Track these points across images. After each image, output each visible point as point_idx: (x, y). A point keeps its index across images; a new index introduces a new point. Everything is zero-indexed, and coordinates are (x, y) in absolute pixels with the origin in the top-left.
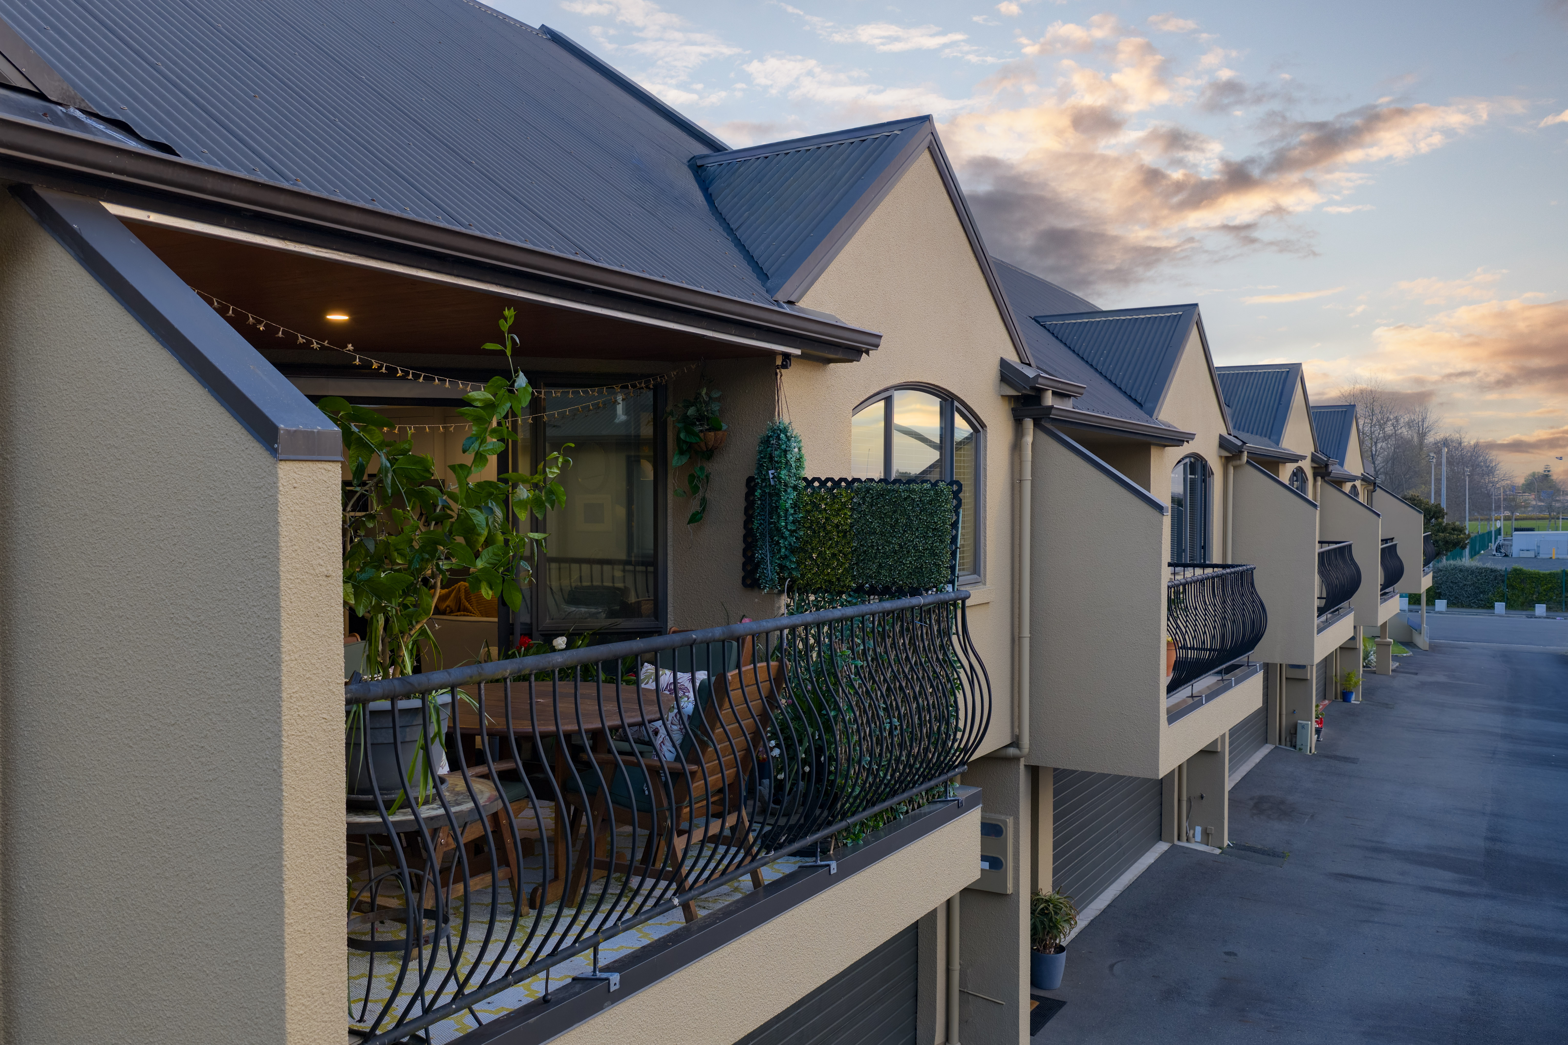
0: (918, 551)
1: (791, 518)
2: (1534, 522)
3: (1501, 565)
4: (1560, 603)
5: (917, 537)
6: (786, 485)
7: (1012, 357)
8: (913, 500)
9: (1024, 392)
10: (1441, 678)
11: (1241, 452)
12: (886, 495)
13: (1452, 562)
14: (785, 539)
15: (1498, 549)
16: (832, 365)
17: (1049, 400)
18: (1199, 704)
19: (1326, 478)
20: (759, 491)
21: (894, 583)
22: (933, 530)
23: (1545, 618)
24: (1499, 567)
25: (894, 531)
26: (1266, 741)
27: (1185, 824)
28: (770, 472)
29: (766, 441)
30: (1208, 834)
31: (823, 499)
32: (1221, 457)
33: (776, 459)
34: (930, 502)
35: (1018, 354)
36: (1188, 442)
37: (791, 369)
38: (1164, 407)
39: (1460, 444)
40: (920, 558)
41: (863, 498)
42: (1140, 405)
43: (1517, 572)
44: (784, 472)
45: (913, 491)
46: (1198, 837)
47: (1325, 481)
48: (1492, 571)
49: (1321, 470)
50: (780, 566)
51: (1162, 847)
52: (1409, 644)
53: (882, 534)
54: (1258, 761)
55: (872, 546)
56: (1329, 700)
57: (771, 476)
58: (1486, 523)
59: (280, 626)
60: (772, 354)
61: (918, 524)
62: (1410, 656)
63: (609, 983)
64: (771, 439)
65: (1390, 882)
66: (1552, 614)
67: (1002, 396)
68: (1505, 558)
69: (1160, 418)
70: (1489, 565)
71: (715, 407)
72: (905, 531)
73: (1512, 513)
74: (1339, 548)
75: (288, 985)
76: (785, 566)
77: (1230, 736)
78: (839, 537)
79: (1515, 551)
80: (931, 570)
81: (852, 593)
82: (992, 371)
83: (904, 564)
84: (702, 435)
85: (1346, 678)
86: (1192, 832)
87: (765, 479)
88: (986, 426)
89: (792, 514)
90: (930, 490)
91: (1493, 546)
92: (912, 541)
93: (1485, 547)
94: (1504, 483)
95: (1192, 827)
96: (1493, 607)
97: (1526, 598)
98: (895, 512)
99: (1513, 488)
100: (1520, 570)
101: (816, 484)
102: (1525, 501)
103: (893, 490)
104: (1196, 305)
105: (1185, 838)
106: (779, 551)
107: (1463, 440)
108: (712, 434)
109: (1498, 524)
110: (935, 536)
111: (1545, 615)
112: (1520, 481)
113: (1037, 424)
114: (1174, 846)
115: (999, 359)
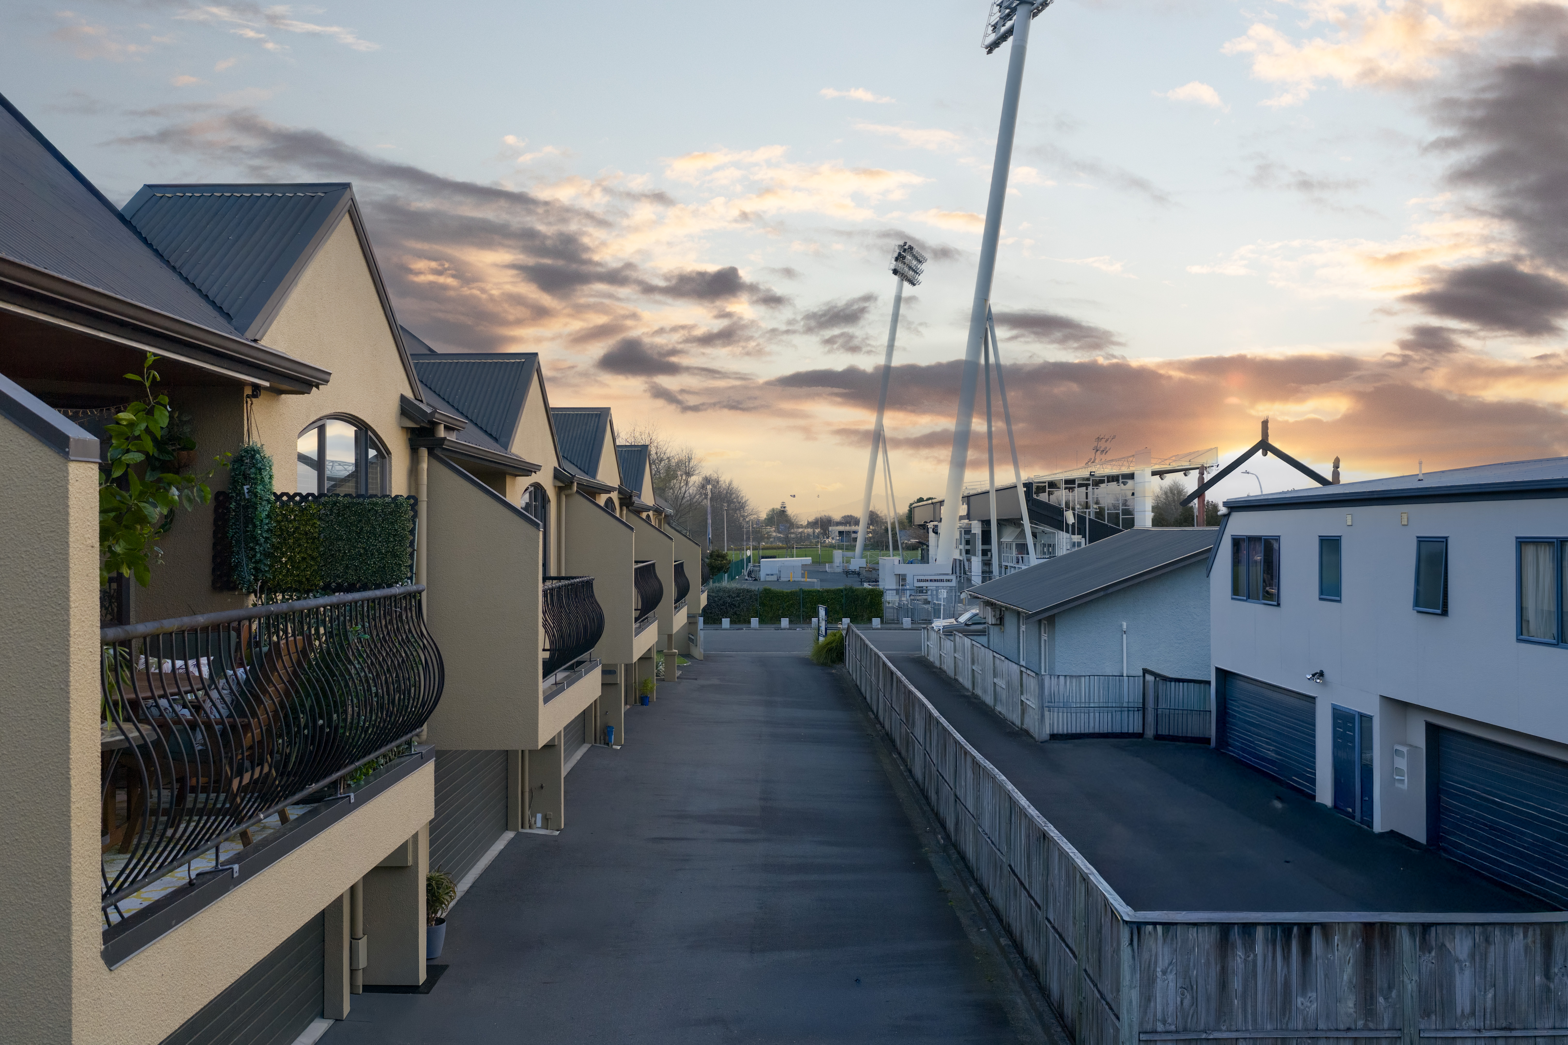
0: (380, 553)
1: (266, 527)
2: (775, 551)
3: (755, 587)
4: (798, 617)
5: (380, 542)
6: (261, 499)
7: (409, 394)
8: (376, 511)
9: (422, 424)
10: (715, 681)
11: (572, 483)
12: (352, 508)
13: (717, 585)
14: (261, 545)
15: (749, 574)
16: (283, 396)
17: (442, 433)
18: (562, 690)
19: (630, 508)
20: (234, 504)
21: (359, 581)
22: (394, 536)
23: (788, 629)
24: (753, 588)
25: (359, 537)
26: (584, 741)
27: (528, 812)
28: (245, 487)
29: (239, 460)
30: (547, 819)
31: (292, 511)
32: (555, 486)
33: (252, 476)
34: (391, 513)
35: (413, 391)
36: (535, 472)
37: (261, 398)
38: (515, 442)
39: (718, 482)
40: (383, 559)
41: (331, 511)
42: (496, 440)
43: (767, 592)
44: (260, 487)
45: (376, 504)
46: (539, 824)
47: (630, 510)
48: (748, 591)
49: (627, 501)
50: (254, 568)
51: (509, 835)
52: (687, 655)
53: (349, 540)
54: (579, 758)
55: (340, 551)
56: (630, 705)
57: (246, 491)
58: (738, 552)
59: (68, 581)
60: (241, 384)
61: (381, 531)
62: (690, 665)
63: (233, 871)
64: (244, 458)
65: (695, 839)
66: (793, 626)
67: (403, 428)
68: (755, 582)
69: (512, 451)
70: (745, 586)
71: (187, 429)
72: (369, 537)
73: (759, 543)
74: (646, 566)
75: (73, 847)
76: (259, 569)
77: (565, 730)
78: (308, 543)
79: (762, 576)
80: (392, 568)
81: (319, 591)
82: (394, 406)
83: (369, 565)
84: (175, 454)
85: (644, 684)
86: (533, 819)
87: (241, 493)
88: (391, 454)
89: (267, 524)
90: (391, 503)
91: (745, 572)
92: (376, 545)
93: (739, 573)
94: (752, 517)
95: (534, 815)
96: (749, 622)
97: (774, 614)
98: (360, 521)
99: (758, 522)
100: (769, 590)
101: (285, 498)
102: (767, 533)
103: (359, 503)
104: (536, 354)
105: (527, 825)
106: (254, 556)
107: (720, 479)
108: (185, 453)
109: (749, 553)
110: (395, 540)
111: (788, 627)
112: (763, 516)
113: (431, 453)
114: (518, 834)
115: (399, 396)
